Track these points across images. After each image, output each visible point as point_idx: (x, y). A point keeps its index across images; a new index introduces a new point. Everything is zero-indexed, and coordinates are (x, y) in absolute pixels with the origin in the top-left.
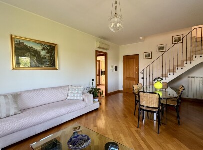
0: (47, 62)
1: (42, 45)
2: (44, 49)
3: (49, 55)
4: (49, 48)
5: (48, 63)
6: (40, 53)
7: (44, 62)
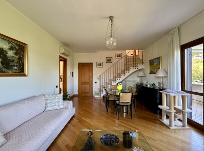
0: (14, 66)
1: (9, 42)
2: (11, 48)
3: (17, 57)
4: (17, 48)
5: (15, 68)
6: (6, 53)
7: (12, 66)
